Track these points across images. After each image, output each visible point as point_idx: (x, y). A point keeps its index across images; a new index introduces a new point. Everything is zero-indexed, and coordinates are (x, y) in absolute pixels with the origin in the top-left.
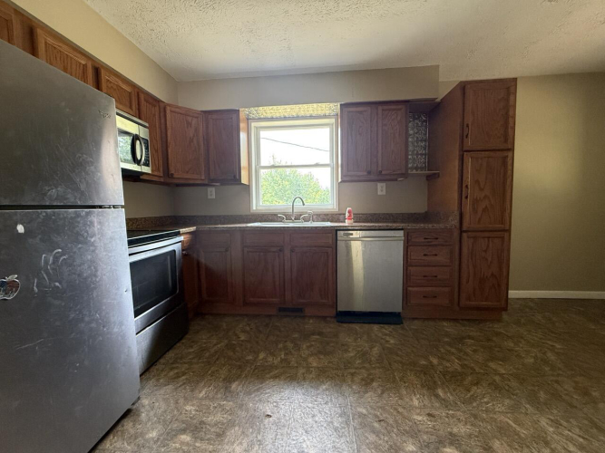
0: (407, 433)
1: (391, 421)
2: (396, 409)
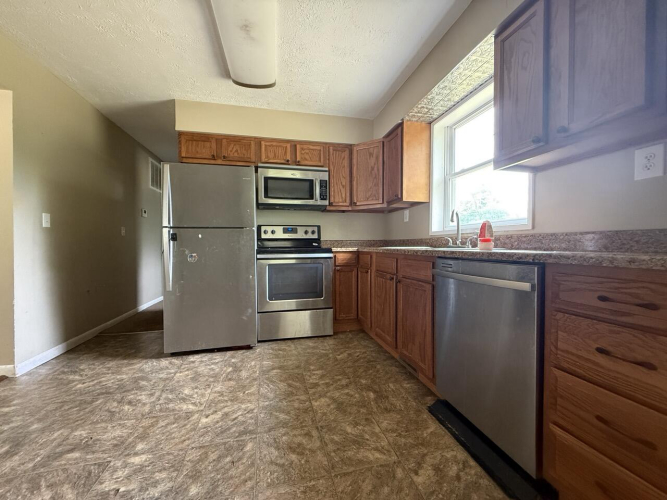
0: (214, 489)
1: (233, 472)
2: (250, 479)
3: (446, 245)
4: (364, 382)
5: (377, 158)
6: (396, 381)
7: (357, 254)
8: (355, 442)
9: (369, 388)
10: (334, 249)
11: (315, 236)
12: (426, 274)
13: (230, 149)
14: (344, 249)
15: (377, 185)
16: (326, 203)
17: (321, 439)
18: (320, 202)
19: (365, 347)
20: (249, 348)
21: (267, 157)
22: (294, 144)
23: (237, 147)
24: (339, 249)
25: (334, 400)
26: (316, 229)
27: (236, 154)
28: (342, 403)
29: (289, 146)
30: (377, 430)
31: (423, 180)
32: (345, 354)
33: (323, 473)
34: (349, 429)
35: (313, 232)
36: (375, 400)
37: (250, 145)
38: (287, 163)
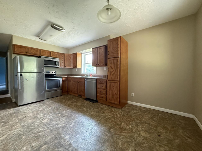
3: (85, 76)
4: (57, 113)
5: (71, 58)
6: (66, 110)
7: (67, 78)
8: (56, 125)
9: (58, 114)
10: (62, 77)
11: (55, 74)
12: (84, 81)
13: (32, 51)
14: (64, 77)
15: (71, 63)
16: (59, 66)
17: (47, 127)
18: (57, 66)
19: (56, 105)
20: (43, 101)
21: (43, 54)
22: (51, 52)
23: (34, 51)
24: (63, 77)
25: (49, 119)
26: (55, 72)
27: (33, 53)
28: (52, 119)
29: (49, 52)
30: (62, 121)
31: (80, 63)
32: (50, 108)
33: (49, 133)
34: (54, 123)
35: (54, 73)
36: (61, 116)
37: (38, 51)
38: (49, 56)
